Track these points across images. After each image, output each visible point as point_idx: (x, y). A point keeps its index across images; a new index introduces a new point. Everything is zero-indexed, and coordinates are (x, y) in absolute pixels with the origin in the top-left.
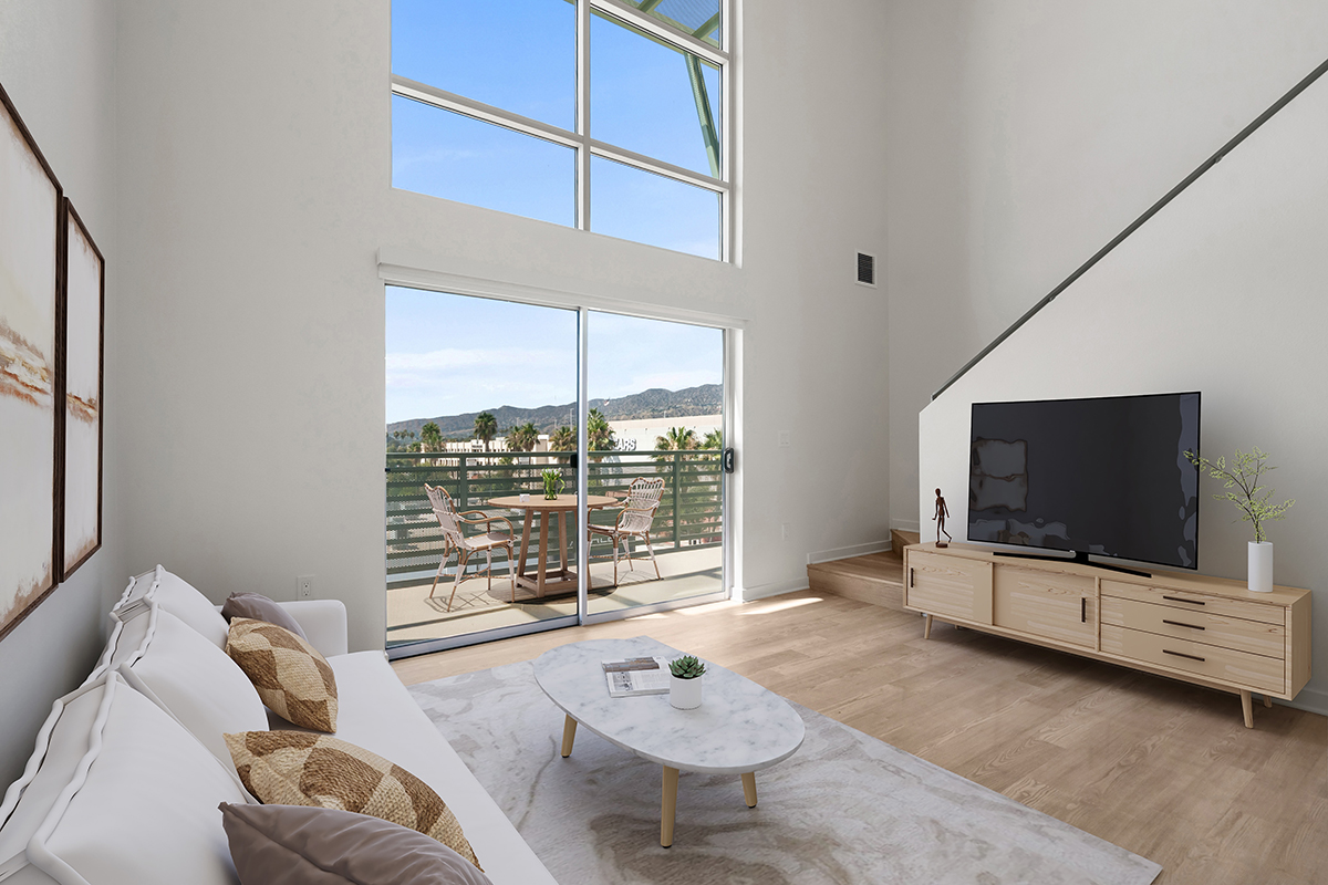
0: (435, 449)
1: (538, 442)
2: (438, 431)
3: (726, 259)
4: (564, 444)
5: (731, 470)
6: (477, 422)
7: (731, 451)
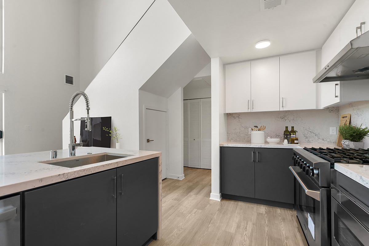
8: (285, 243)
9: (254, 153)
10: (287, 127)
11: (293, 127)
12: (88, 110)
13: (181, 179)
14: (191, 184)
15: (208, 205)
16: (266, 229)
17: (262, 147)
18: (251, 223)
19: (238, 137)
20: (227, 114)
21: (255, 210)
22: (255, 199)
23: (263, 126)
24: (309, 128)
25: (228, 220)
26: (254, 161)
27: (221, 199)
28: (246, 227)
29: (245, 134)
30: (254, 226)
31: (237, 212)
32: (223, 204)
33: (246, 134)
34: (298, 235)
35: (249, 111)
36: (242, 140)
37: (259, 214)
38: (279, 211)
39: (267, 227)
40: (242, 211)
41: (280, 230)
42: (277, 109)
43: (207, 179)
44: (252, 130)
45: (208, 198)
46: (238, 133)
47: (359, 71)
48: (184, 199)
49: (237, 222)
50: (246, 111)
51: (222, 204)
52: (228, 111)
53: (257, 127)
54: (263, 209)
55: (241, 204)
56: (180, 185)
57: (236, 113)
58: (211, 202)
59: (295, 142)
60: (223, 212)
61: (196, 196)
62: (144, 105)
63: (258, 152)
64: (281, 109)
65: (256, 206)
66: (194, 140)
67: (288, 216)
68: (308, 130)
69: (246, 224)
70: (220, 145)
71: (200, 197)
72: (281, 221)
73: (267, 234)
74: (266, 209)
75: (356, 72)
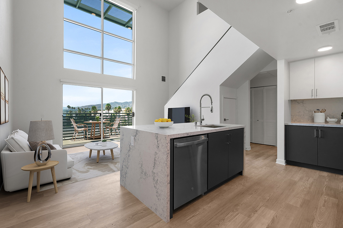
0: (95, 112)
1: (121, 111)
2: (96, 108)
3: (133, 78)
4: (128, 112)
5: (134, 116)
6: (106, 106)
7: (134, 113)
9: (317, 131)
12: (212, 103)
13: (249, 150)
14: (258, 153)
17: (324, 126)
20: (291, 100)
21: (318, 174)
22: (318, 166)
23: (324, 109)
26: (317, 137)
27: (286, 164)
28: (308, 180)
30: (315, 180)
31: (300, 172)
32: (287, 167)
33: (310, 116)
35: (313, 98)
37: (321, 176)
39: (327, 182)
40: (305, 172)
44: (315, 112)
45: (274, 163)
46: (302, 116)
48: (255, 161)
49: (300, 176)
52: (292, 98)
53: (319, 110)
55: (304, 169)
56: (249, 153)
57: (301, 100)
58: (277, 166)
60: (288, 171)
61: (264, 161)
62: (222, 96)
63: (321, 130)
65: (319, 171)
66: (258, 120)
69: (308, 178)
70: (285, 123)
71: (267, 161)
73: (326, 185)
74: (328, 174)
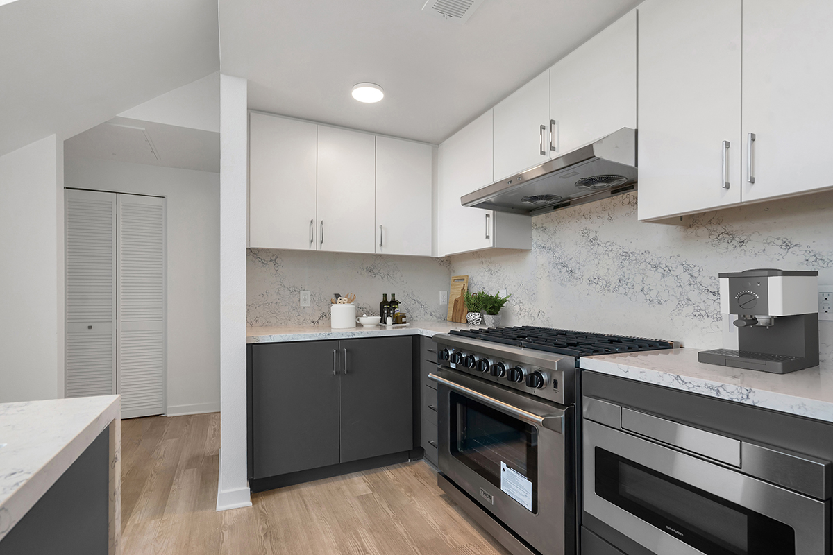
8: (449, 542)
9: (338, 352)
10: (385, 296)
11: (393, 295)
15: (226, 534)
16: (401, 529)
17: (354, 337)
18: (364, 530)
19: (275, 315)
21: (348, 493)
23: (350, 294)
24: (412, 293)
25: (310, 550)
26: (338, 373)
28: (363, 546)
29: (292, 307)
30: (376, 536)
31: (315, 517)
32: (263, 510)
33: (294, 305)
34: (452, 511)
35: (313, 248)
36: (283, 321)
37: (363, 499)
38: (390, 474)
39: (398, 522)
40: (324, 509)
41: (421, 516)
42: (370, 250)
43: (163, 448)
45: (209, 511)
46: (274, 305)
47: (529, 200)
49: (334, 544)
50: (306, 247)
51: (261, 511)
54: (359, 483)
55: (310, 490)
58: (227, 520)
59: (404, 320)
60: (281, 535)
61: (163, 522)
63: (346, 349)
64: (379, 251)
65: (342, 481)
67: (409, 479)
68: (411, 296)
69: (355, 539)
71: (179, 516)
72: (410, 497)
73: (409, 539)
74: (365, 481)
75: (526, 200)
